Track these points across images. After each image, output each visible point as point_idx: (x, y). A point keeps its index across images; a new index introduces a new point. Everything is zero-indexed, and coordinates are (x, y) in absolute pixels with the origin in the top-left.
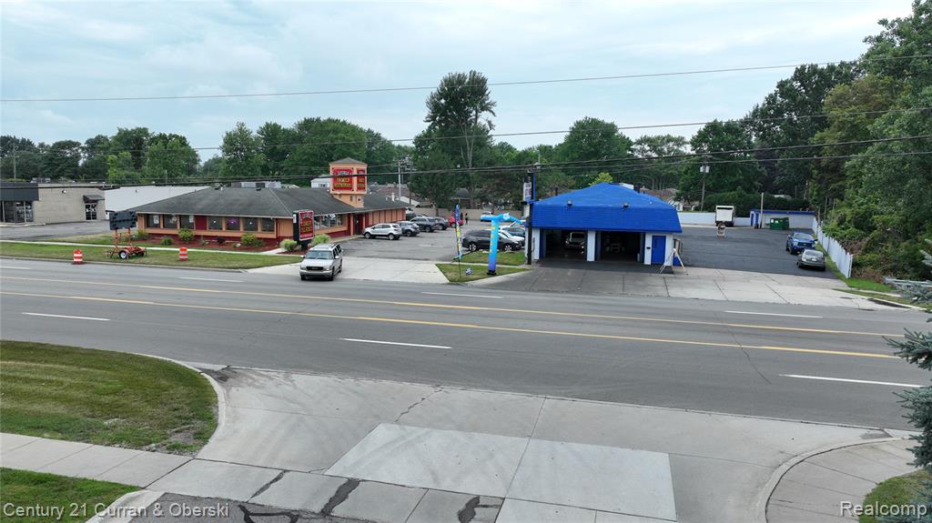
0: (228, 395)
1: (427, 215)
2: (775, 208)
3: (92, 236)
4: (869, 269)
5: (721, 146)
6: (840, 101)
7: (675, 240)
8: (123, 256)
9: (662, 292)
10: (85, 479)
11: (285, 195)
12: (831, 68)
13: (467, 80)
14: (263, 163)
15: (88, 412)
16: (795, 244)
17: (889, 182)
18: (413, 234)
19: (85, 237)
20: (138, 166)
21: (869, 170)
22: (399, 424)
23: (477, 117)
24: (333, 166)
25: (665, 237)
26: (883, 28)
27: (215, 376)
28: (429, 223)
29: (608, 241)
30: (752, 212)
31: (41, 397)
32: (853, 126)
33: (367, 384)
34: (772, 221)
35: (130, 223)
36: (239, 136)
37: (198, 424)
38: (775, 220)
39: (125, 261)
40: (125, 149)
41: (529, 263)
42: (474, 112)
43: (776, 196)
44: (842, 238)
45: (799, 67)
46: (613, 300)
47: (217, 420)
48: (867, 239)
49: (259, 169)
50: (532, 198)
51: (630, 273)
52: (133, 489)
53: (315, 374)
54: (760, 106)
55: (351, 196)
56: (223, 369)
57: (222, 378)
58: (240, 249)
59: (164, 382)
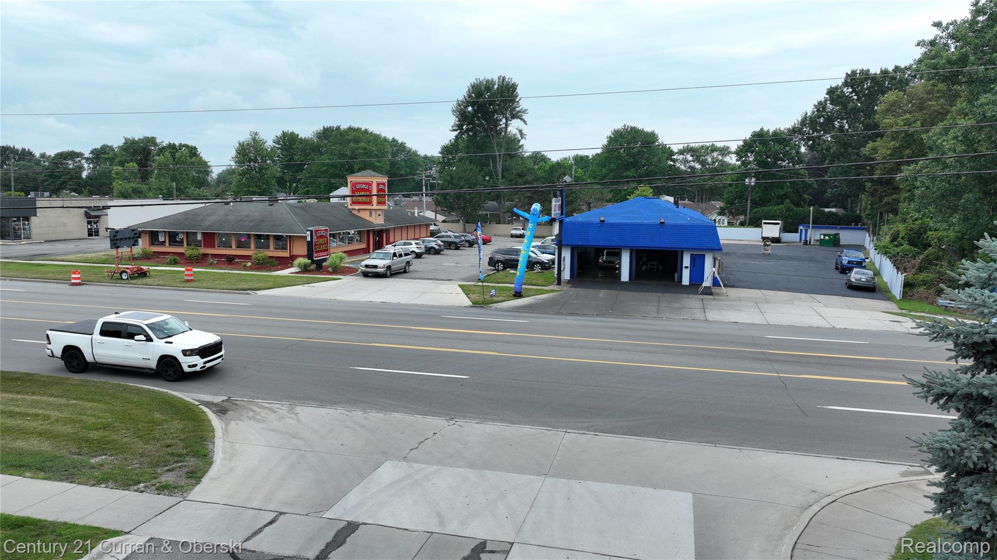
0: (226, 429)
1: (452, 231)
2: (826, 223)
3: (93, 255)
4: (922, 289)
5: (768, 157)
6: (893, 108)
7: (715, 259)
8: (124, 276)
9: (699, 315)
10: (66, 523)
11: (299, 211)
12: (885, 72)
13: (496, 87)
14: (278, 175)
15: (74, 449)
16: (845, 262)
17: (943, 196)
18: (437, 252)
19: (85, 255)
20: (145, 177)
21: (922, 183)
22: (406, 461)
23: (507, 126)
24: (351, 179)
25: (704, 255)
26: (936, 32)
27: (215, 409)
28: (453, 240)
29: (645, 259)
30: (801, 227)
31: (25, 433)
32: (907, 135)
33: (376, 417)
34: (822, 237)
35: (132, 241)
36: (252, 146)
37: (192, 462)
38: (825, 235)
39: (127, 281)
40: (132, 161)
41: (559, 283)
42: (504, 120)
43: (827, 210)
44: (894, 256)
45: (849, 73)
46: (646, 324)
47: (212, 458)
48: (922, 257)
49: (274, 182)
50: (562, 214)
51: (666, 295)
52: (116, 533)
53: (321, 406)
54: (809, 114)
55: (371, 211)
56: (223, 401)
57: (221, 410)
58: (251, 269)
59: (158, 416)
